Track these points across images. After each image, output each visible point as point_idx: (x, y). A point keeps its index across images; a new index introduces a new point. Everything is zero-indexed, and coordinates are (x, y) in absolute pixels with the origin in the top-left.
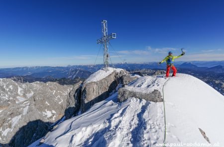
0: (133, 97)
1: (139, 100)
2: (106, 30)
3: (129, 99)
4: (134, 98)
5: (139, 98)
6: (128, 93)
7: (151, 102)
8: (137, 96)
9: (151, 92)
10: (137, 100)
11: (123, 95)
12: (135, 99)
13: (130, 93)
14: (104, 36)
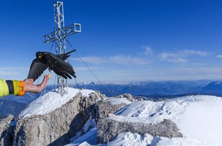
0: (127, 131)
1: (139, 136)
2: (61, 18)
3: (120, 135)
4: (129, 133)
5: (139, 133)
6: (116, 125)
7: (162, 138)
8: (136, 129)
9: (159, 122)
10: (136, 137)
11: (108, 130)
12: (131, 135)
13: (122, 125)
14: (59, 29)
